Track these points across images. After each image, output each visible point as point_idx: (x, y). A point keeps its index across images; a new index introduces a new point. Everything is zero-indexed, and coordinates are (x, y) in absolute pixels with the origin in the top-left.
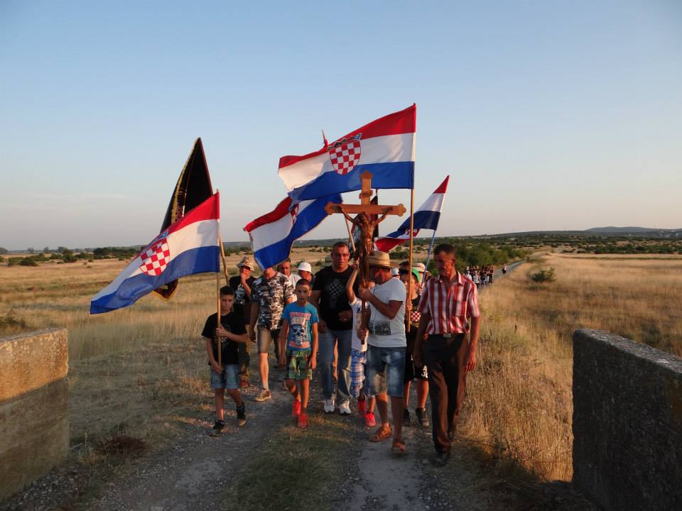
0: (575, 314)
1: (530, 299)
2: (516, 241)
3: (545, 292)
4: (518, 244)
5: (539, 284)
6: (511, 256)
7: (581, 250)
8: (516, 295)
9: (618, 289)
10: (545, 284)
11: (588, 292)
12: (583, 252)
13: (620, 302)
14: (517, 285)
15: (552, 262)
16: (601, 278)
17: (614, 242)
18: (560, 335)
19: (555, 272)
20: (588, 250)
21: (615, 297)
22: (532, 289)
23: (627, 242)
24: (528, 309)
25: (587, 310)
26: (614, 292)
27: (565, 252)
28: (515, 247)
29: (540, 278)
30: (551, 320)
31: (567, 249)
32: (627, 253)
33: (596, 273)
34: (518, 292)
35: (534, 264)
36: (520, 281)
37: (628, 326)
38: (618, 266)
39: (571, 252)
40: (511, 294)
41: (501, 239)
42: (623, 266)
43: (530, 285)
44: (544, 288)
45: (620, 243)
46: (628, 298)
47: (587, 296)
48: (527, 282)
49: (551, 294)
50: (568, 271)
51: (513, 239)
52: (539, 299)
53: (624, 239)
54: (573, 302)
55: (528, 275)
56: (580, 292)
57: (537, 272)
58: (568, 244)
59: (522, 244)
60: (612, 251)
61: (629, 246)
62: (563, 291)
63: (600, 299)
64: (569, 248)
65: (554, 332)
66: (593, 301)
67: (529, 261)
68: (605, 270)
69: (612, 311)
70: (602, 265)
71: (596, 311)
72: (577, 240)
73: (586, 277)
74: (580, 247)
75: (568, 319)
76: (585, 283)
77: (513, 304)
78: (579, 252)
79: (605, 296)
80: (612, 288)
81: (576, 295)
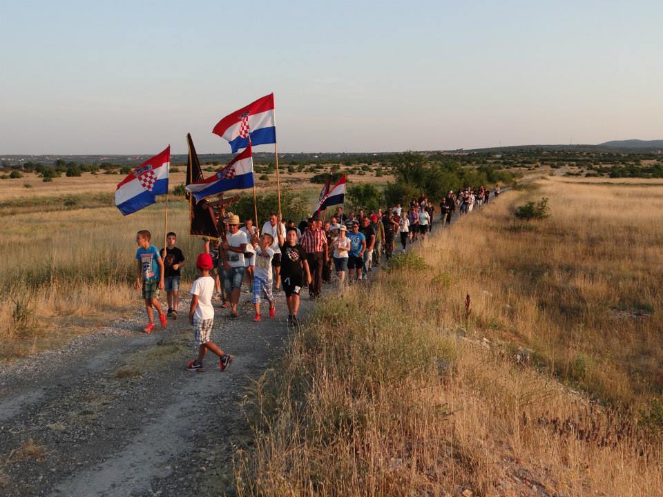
0: (570, 270)
1: (508, 246)
2: (501, 159)
3: (532, 234)
4: (505, 164)
5: (524, 223)
6: (491, 179)
7: (592, 172)
8: (488, 240)
9: (636, 230)
10: (533, 223)
11: (594, 235)
12: (594, 175)
13: (639, 250)
14: (492, 223)
15: (549, 189)
16: (613, 213)
17: (637, 162)
18: (542, 305)
19: (550, 204)
20: (601, 172)
21: (632, 241)
22: (514, 230)
23: (654, 162)
24: (502, 262)
25: (589, 264)
26: (630, 234)
27: (569, 174)
28: (500, 168)
29: (526, 213)
30: (533, 280)
31: (572, 171)
32: (654, 176)
33: (609, 206)
34: (492, 235)
35: (524, 192)
36: (498, 218)
37: (647, 290)
38: (640, 196)
39: (577, 175)
40: (480, 239)
41: (481, 156)
42: (646, 196)
43: (511, 222)
44: (530, 229)
45: (645, 163)
46: (651, 244)
47: (592, 241)
48: (507, 219)
49: (539, 237)
50: (569, 202)
51: (498, 156)
52: (521, 245)
53: (650, 156)
54: (569, 249)
55: (511, 209)
56: (583, 235)
57: (523, 204)
58: (574, 163)
59: (510, 164)
60: (633, 173)
61: (657, 166)
62: (559, 232)
63: (610, 246)
64: (576, 170)
65: (534, 300)
66: (598, 249)
67: (516, 187)
68: (621, 201)
69: (624, 266)
70: (617, 194)
71: (601, 266)
72: (587, 158)
73: (593, 212)
74: (590, 168)
75: (558, 279)
76: (591, 220)
77: (480, 253)
78: (588, 175)
79: (618, 241)
80: (629, 228)
81: (577, 239)
